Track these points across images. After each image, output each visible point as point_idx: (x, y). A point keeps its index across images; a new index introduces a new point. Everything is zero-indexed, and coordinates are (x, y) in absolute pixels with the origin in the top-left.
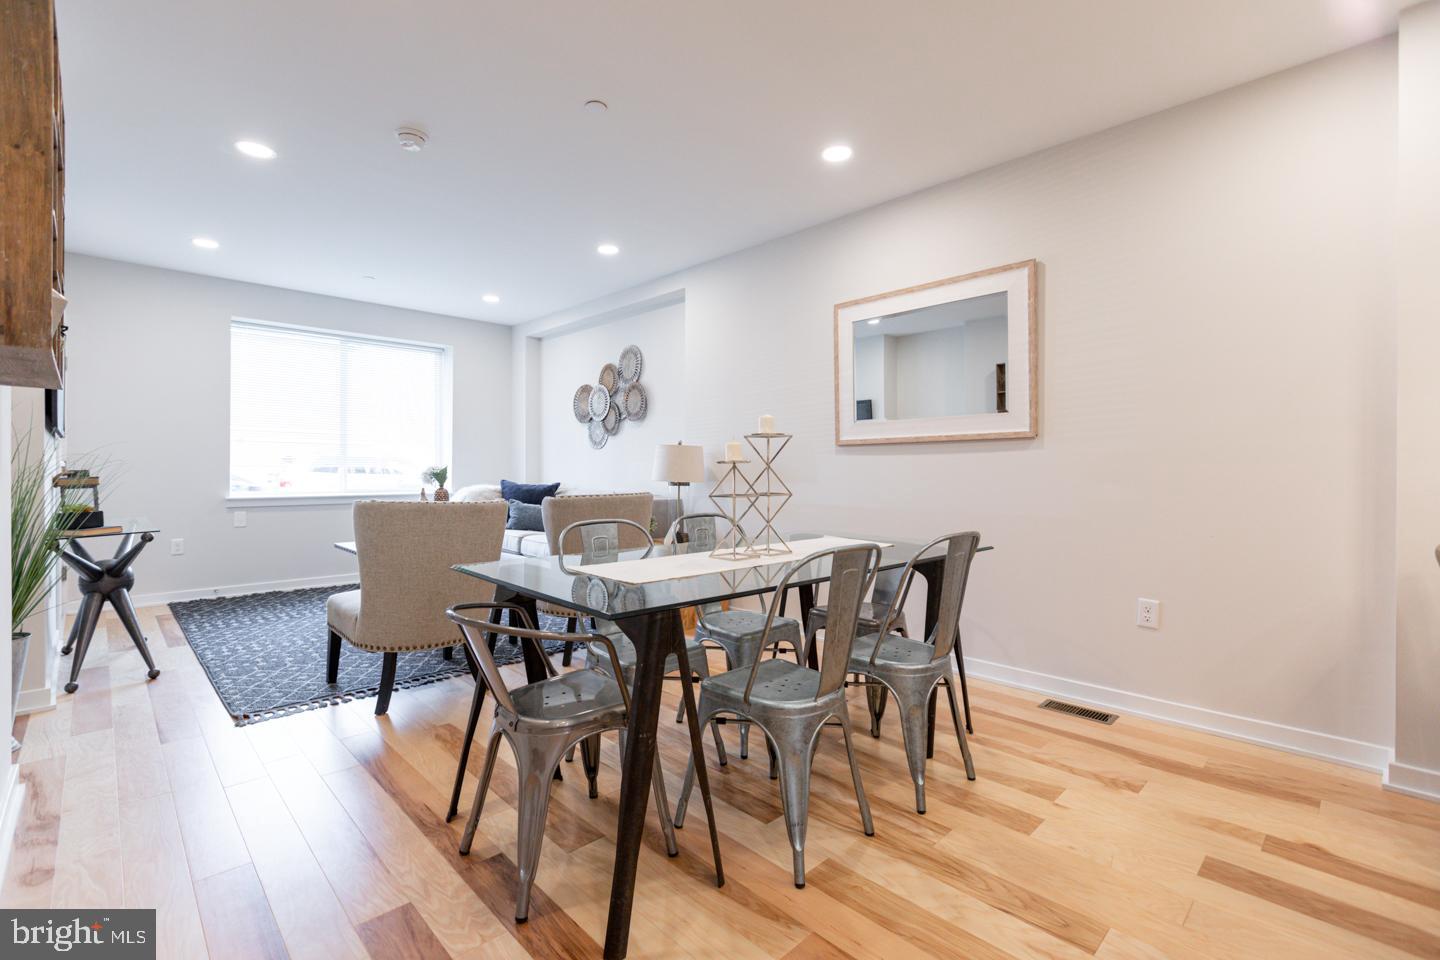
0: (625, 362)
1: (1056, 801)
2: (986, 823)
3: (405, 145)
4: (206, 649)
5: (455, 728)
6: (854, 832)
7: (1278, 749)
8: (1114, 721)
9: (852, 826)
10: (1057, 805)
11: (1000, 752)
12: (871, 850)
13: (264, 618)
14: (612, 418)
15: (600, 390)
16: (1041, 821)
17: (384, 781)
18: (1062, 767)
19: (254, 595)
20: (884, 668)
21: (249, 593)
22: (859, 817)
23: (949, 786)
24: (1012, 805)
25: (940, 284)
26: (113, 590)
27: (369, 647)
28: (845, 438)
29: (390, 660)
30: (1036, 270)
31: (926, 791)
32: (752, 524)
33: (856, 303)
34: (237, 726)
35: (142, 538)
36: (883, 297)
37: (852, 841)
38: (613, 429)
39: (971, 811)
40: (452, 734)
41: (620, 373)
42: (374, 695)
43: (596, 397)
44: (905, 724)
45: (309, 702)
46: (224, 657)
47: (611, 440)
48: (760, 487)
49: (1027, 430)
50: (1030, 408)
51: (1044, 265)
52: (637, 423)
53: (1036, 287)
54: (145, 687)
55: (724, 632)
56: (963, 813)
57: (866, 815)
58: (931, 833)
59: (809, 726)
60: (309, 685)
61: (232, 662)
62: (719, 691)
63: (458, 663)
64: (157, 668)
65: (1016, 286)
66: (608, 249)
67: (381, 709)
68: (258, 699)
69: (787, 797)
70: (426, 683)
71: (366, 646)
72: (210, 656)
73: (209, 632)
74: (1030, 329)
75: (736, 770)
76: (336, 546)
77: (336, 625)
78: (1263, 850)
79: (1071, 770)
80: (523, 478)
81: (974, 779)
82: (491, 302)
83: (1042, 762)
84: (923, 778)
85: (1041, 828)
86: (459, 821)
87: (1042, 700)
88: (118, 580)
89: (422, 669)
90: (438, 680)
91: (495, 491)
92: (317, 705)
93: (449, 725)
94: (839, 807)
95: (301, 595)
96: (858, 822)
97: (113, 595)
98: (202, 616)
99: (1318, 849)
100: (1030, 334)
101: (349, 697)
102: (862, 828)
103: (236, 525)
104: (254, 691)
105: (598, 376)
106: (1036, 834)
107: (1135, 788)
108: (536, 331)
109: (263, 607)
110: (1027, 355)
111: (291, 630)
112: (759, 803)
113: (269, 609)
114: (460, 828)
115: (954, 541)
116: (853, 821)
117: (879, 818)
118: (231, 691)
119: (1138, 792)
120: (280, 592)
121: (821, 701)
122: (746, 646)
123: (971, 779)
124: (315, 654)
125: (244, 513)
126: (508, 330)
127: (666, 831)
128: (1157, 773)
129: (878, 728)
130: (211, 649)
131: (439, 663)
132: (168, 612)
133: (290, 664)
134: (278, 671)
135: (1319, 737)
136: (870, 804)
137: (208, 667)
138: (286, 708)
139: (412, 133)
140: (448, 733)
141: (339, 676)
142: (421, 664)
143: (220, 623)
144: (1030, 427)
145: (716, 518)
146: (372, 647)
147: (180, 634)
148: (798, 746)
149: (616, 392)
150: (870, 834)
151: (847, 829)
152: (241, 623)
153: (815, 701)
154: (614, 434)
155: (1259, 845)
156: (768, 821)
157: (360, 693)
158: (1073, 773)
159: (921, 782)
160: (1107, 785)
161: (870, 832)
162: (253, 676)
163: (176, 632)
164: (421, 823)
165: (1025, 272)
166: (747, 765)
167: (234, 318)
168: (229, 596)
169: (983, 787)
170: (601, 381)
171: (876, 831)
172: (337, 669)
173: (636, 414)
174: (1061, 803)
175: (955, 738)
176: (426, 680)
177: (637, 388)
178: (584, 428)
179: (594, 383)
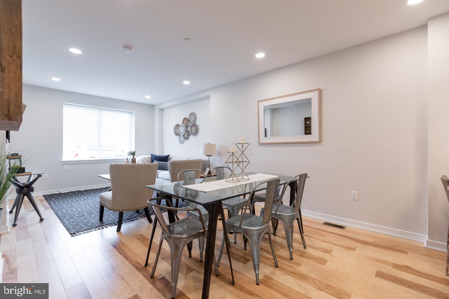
0: (191, 117)
1: (331, 254)
2: (311, 262)
3: (125, 51)
4: (58, 211)
5: (143, 235)
6: (272, 266)
7: (394, 236)
8: (345, 228)
9: (272, 264)
10: (331, 255)
11: (313, 239)
12: (278, 272)
13: (75, 200)
14: (186, 135)
15: (182, 126)
16: (327, 261)
17: (123, 254)
18: (332, 243)
19: (71, 192)
20: (279, 215)
21: (70, 191)
22: (273, 261)
23: (299, 251)
24: (318, 256)
25: (291, 95)
26: (27, 192)
27: (114, 210)
28: (261, 142)
29: (121, 214)
30: (320, 92)
31: (293, 253)
32: (238, 170)
33: (265, 100)
34: (72, 236)
35: (38, 176)
36: (273, 99)
37: (272, 269)
38: (187, 138)
39: (306, 258)
40: (142, 238)
41: (189, 121)
42: (115, 225)
43: (181, 128)
44: (286, 232)
45: (95, 228)
46: (64, 213)
47: (186, 141)
48: (240, 160)
49: (318, 140)
50: (319, 134)
51: (322, 90)
52: (195, 136)
53: (320, 97)
54: (39, 224)
55: (228, 204)
56: (304, 259)
57: (276, 261)
58: (295, 265)
59: (259, 235)
60: (93, 222)
61: (67, 215)
62: (231, 224)
63: (141, 214)
64: (43, 218)
65: (314, 96)
66: (187, 83)
67: (119, 230)
68: (78, 227)
69: (253, 257)
70: (131, 221)
71: (113, 210)
72: (59, 213)
73: (58, 205)
74: (318, 110)
75: (234, 247)
76: (99, 176)
77: (102, 203)
78: (393, 268)
79: (334, 244)
80: (157, 153)
81: (306, 248)
82: (148, 98)
83: (325, 242)
84: (292, 249)
85: (327, 263)
86: (149, 266)
87: (323, 222)
88: (29, 189)
89: (130, 216)
90: (135, 220)
91: (149, 158)
92: (97, 229)
93: (141, 235)
94: (266, 258)
95: (87, 191)
96: (273, 263)
97: (27, 194)
98: (55, 199)
99: (408, 267)
100: (318, 111)
101: (107, 226)
102: (275, 265)
103: (65, 169)
104: (76, 225)
105: (182, 121)
106: (326, 265)
107: (353, 249)
108: (162, 107)
109: (74, 196)
110: (318, 117)
111: (85, 204)
112: (242, 258)
113: (76, 196)
114: (150, 269)
115: (301, 176)
116: (271, 262)
117: (279, 261)
118: (68, 225)
119: (354, 251)
120: (79, 191)
121: (263, 227)
122: (235, 208)
123: (305, 248)
124: (94, 212)
125: (68, 165)
126: (152, 107)
127: (215, 268)
128: (359, 244)
129: (275, 233)
130: (60, 211)
131: (135, 214)
132: (43, 198)
133: (86, 215)
134: (83, 218)
135: (405, 232)
136: (277, 257)
137: (59, 217)
138: (87, 230)
139: (128, 47)
140: (141, 237)
141: (103, 219)
142: (129, 214)
143: (61, 201)
144: (319, 139)
145: (224, 168)
146: (115, 210)
147: (48, 205)
148: (256, 241)
149: (188, 126)
150: (277, 267)
151: (269, 265)
152: (68, 201)
153: (261, 227)
154: (187, 140)
155: (391, 266)
156: (245, 263)
157: (111, 224)
158: (335, 245)
159: (291, 250)
160: (345, 249)
161: (277, 266)
162: (75, 220)
163: (47, 205)
164: (136, 267)
165: (317, 92)
166: (236, 245)
167: (64, 103)
168: (63, 192)
169: (309, 250)
170: (183, 123)
171: (279, 266)
172: (103, 217)
173: (194, 133)
174: (333, 255)
175: (300, 235)
176: (131, 220)
177: (195, 125)
178: (177, 138)
179: (181, 123)
